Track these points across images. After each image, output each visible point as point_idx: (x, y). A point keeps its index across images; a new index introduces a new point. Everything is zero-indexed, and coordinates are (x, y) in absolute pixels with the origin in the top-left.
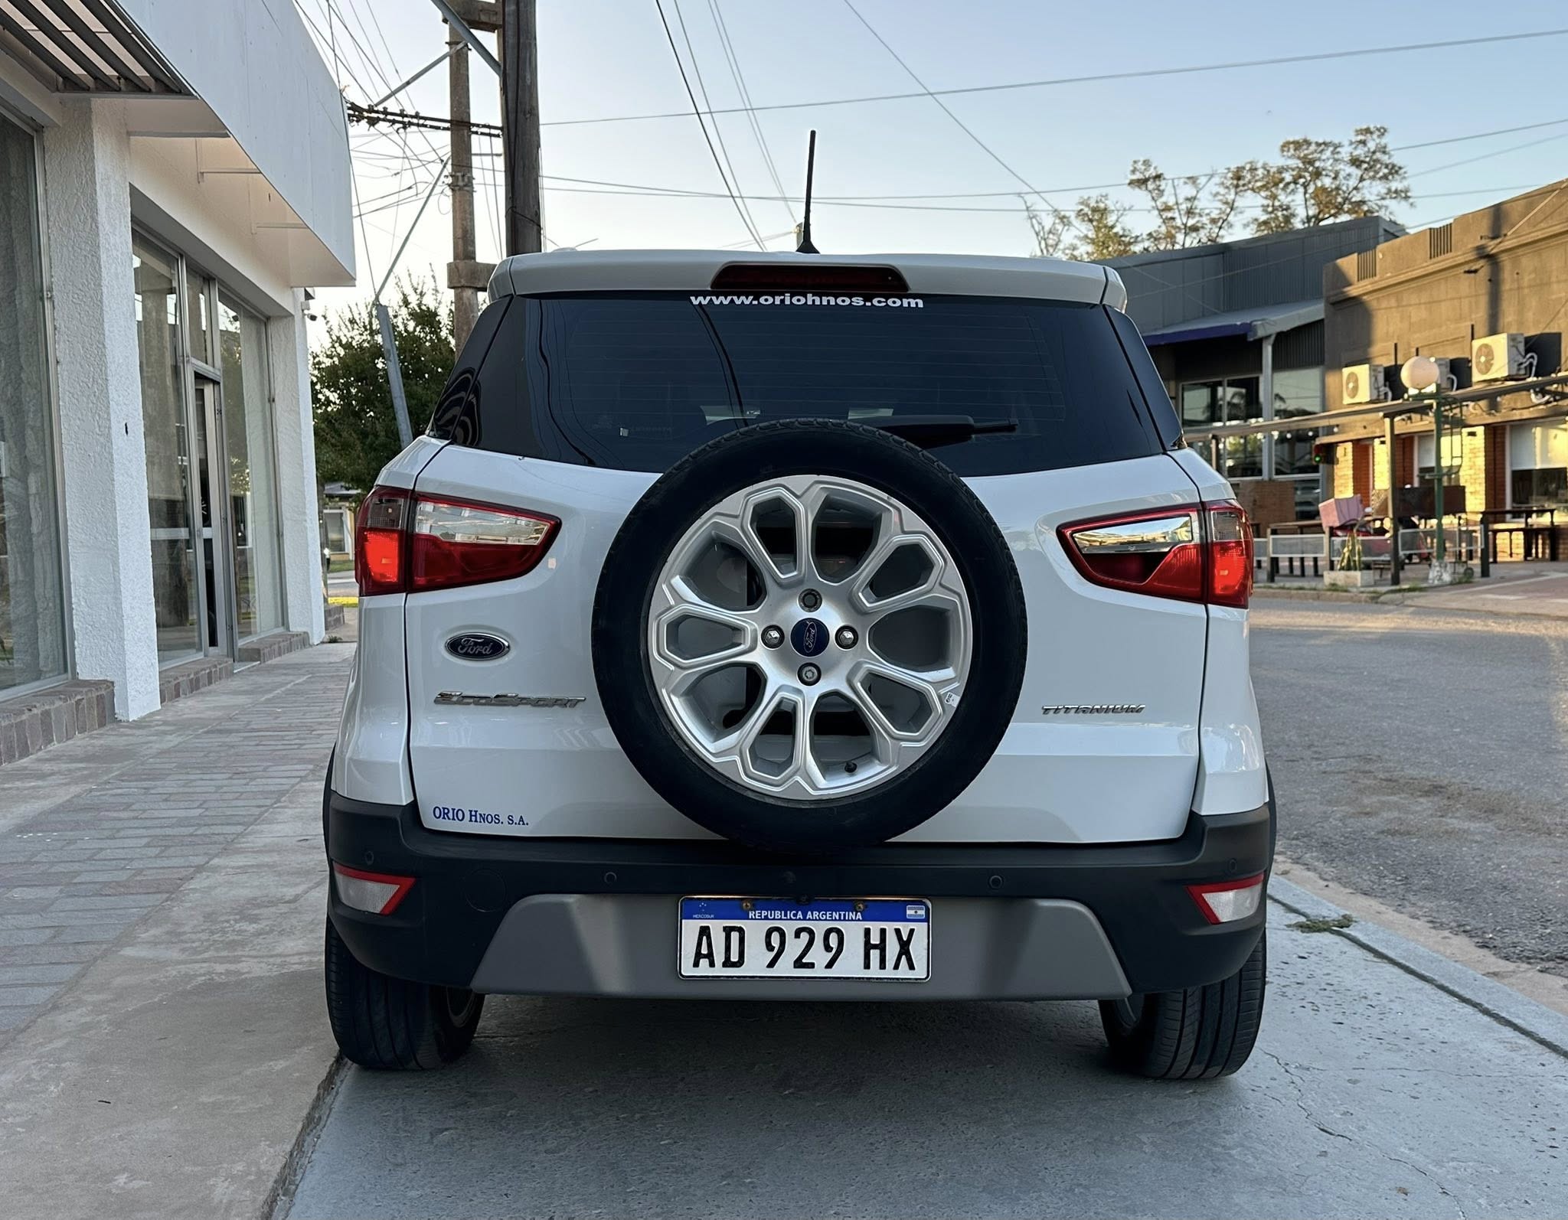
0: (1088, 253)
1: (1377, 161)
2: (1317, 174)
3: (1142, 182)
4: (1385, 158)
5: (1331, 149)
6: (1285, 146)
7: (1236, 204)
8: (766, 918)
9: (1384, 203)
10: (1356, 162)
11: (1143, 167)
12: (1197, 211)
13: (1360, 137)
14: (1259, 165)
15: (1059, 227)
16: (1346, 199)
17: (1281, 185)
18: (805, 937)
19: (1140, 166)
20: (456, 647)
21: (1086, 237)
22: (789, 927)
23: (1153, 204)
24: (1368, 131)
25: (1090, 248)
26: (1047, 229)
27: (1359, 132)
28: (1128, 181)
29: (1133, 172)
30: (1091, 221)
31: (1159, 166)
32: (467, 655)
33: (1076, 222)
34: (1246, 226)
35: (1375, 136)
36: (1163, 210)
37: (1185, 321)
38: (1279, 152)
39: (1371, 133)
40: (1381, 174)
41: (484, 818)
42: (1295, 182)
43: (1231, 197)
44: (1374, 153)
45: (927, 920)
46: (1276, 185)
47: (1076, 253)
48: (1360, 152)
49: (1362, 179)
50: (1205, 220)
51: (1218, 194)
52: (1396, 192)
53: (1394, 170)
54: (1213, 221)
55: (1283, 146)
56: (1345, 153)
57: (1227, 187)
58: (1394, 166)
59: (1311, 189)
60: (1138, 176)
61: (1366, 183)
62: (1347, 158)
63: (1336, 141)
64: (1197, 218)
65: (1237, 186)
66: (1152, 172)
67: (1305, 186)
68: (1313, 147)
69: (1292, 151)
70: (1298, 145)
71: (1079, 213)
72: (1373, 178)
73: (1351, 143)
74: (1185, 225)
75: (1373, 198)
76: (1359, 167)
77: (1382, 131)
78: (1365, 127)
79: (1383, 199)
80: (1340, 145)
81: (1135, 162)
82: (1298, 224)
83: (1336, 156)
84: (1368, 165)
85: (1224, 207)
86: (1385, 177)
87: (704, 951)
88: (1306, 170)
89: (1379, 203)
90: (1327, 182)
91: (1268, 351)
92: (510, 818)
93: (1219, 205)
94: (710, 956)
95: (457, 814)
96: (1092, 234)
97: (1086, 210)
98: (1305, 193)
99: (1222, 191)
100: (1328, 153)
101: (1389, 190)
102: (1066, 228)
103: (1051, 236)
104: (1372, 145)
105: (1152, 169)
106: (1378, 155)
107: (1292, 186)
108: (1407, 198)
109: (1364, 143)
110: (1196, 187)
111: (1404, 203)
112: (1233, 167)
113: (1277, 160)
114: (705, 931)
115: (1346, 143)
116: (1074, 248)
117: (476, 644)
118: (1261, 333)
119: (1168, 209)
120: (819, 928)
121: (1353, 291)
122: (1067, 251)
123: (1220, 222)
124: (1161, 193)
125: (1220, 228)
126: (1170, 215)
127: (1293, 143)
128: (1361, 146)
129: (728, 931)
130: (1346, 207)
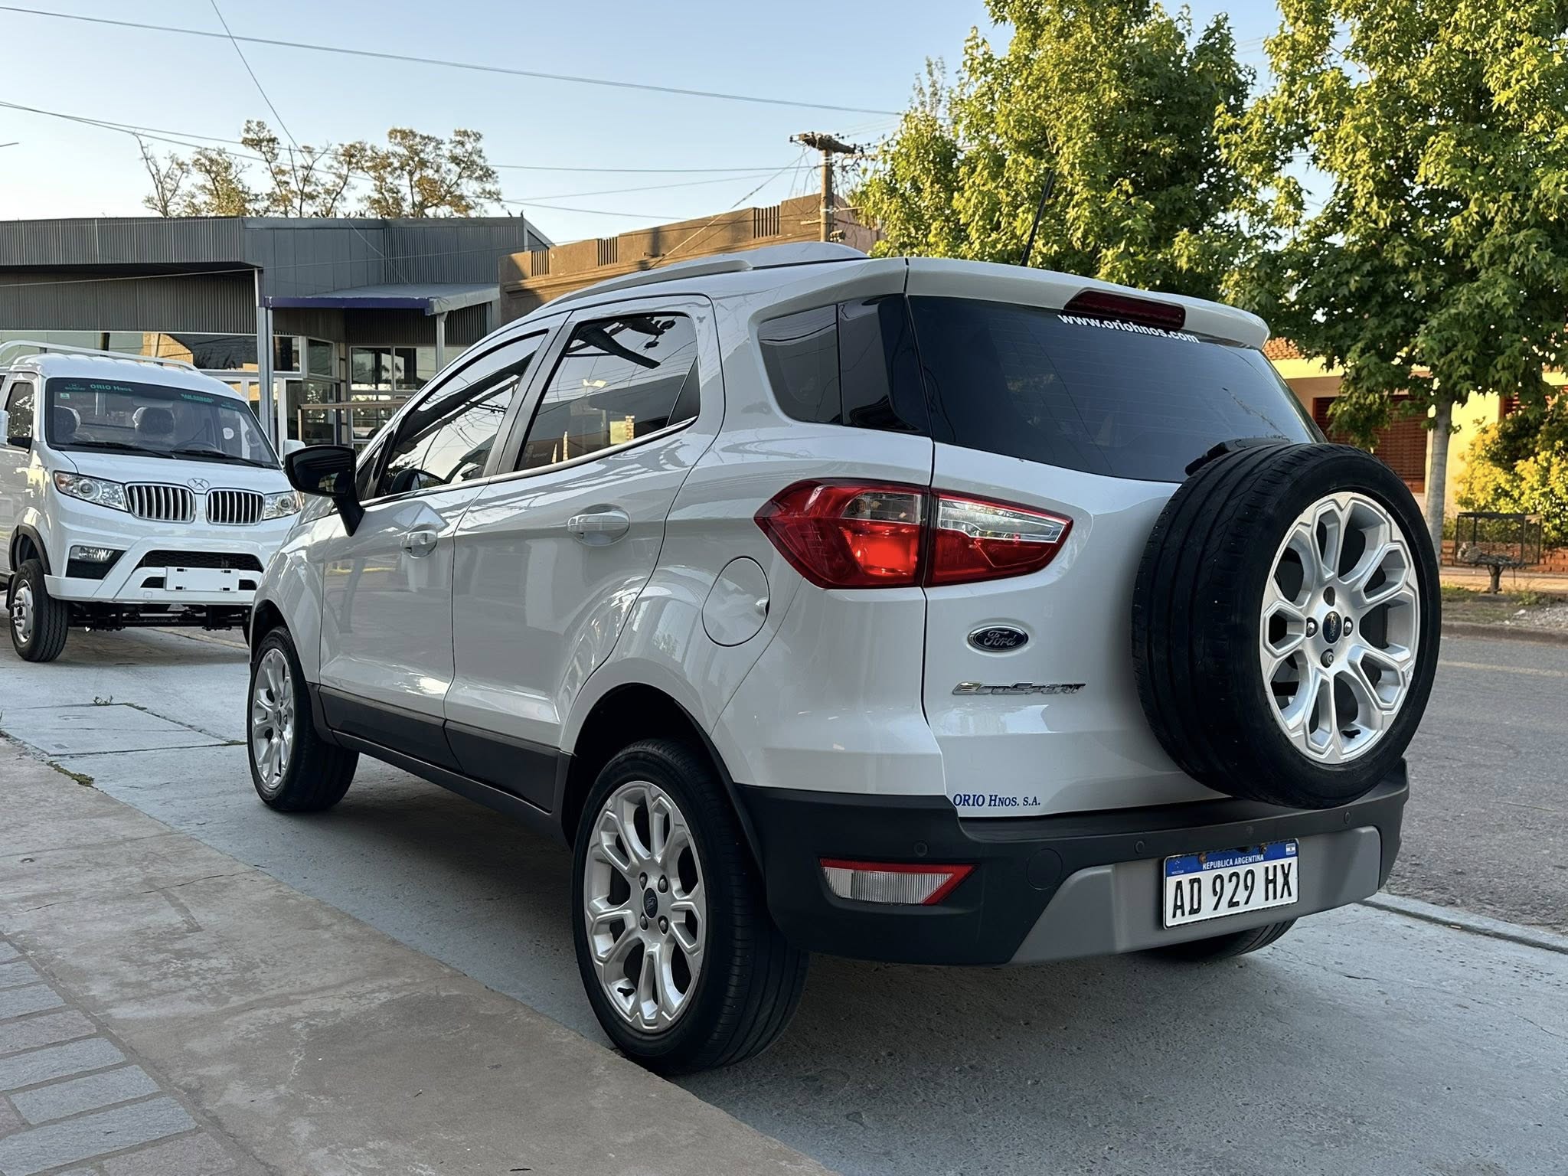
0: (205, 203)
1: (473, 163)
2: (423, 164)
3: (256, 143)
4: (480, 161)
5: (433, 144)
6: (393, 133)
7: (349, 179)
8: (1213, 868)
9: (481, 201)
10: (455, 159)
11: (257, 129)
12: (314, 180)
13: (458, 138)
14: (368, 147)
15: (178, 173)
16: (449, 192)
17: (389, 169)
18: (1234, 879)
19: (254, 126)
20: (981, 640)
21: (204, 187)
22: (1226, 873)
23: (267, 165)
24: (465, 134)
25: (208, 198)
26: (163, 172)
27: (458, 133)
28: (241, 140)
29: (248, 130)
30: (209, 172)
31: (274, 130)
32: (993, 648)
33: (194, 170)
34: (360, 200)
35: (471, 140)
36: (277, 173)
37: (352, 288)
38: (387, 139)
39: (469, 136)
40: (477, 175)
41: (1002, 802)
42: (402, 169)
43: (344, 171)
44: (471, 154)
45: (1297, 854)
46: (384, 168)
47: (193, 200)
48: (459, 151)
49: (460, 177)
50: (320, 189)
51: (331, 167)
52: (489, 193)
53: (488, 174)
54: (328, 192)
55: (391, 133)
56: (446, 149)
57: (340, 162)
58: (488, 170)
59: (416, 177)
60: (251, 136)
61: (464, 180)
62: (448, 154)
63: (439, 138)
64: (313, 187)
65: (350, 163)
66: (264, 135)
67: (411, 174)
68: (418, 139)
69: (399, 139)
70: (405, 134)
71: (196, 162)
72: (470, 177)
73: (451, 142)
74: (302, 192)
75: (470, 194)
76: (458, 164)
77: (478, 137)
78: (462, 129)
79: (478, 197)
80: (442, 142)
81: (248, 122)
82: (407, 208)
83: (438, 152)
84: (467, 165)
85: (338, 180)
86: (480, 179)
87: (1179, 903)
88: (412, 159)
89: (476, 200)
90: (429, 173)
91: (441, 327)
92: (1026, 800)
93: (333, 178)
94: (1182, 907)
95: (977, 800)
96: (209, 185)
97: (203, 160)
98: (411, 180)
99: (336, 165)
100: (430, 148)
101: (484, 191)
102: (185, 174)
103: (168, 180)
104: (469, 147)
105: (266, 132)
106: (475, 157)
107: (398, 172)
108: (499, 200)
109: (462, 144)
110: (312, 157)
111: (496, 204)
112: (347, 144)
113: (385, 146)
114: (1179, 885)
115: (446, 141)
116: (193, 197)
117: (1002, 636)
118: (437, 310)
119: (283, 172)
120: (1242, 871)
121: (529, 283)
122: (185, 198)
123: (335, 194)
124: (276, 156)
125: (334, 200)
126: (284, 178)
127: (400, 131)
128: (459, 146)
129: (1192, 882)
130: (448, 198)
